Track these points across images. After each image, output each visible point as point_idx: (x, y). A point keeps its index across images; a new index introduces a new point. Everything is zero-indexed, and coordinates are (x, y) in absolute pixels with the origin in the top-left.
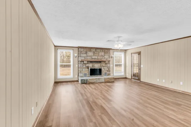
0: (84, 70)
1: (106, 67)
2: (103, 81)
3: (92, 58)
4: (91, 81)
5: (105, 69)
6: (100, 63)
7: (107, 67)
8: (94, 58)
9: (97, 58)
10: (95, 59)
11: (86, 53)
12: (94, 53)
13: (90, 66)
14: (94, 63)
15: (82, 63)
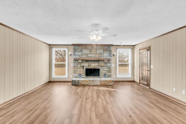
0: (78, 70)
1: (105, 67)
2: (99, 83)
3: (88, 57)
4: (83, 83)
5: (104, 70)
6: (98, 62)
7: (107, 67)
8: (90, 57)
9: (94, 56)
10: (92, 57)
11: (81, 51)
12: (90, 50)
13: (86, 65)
14: (91, 62)
15: (77, 62)
